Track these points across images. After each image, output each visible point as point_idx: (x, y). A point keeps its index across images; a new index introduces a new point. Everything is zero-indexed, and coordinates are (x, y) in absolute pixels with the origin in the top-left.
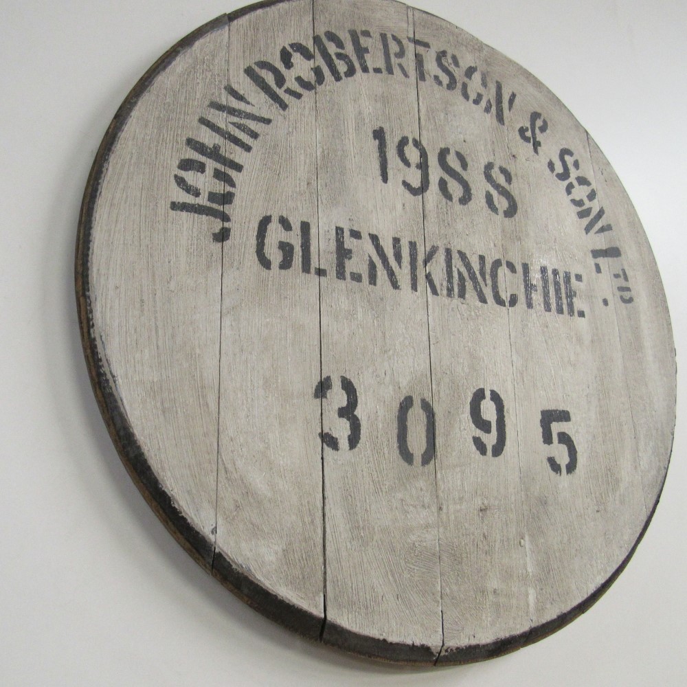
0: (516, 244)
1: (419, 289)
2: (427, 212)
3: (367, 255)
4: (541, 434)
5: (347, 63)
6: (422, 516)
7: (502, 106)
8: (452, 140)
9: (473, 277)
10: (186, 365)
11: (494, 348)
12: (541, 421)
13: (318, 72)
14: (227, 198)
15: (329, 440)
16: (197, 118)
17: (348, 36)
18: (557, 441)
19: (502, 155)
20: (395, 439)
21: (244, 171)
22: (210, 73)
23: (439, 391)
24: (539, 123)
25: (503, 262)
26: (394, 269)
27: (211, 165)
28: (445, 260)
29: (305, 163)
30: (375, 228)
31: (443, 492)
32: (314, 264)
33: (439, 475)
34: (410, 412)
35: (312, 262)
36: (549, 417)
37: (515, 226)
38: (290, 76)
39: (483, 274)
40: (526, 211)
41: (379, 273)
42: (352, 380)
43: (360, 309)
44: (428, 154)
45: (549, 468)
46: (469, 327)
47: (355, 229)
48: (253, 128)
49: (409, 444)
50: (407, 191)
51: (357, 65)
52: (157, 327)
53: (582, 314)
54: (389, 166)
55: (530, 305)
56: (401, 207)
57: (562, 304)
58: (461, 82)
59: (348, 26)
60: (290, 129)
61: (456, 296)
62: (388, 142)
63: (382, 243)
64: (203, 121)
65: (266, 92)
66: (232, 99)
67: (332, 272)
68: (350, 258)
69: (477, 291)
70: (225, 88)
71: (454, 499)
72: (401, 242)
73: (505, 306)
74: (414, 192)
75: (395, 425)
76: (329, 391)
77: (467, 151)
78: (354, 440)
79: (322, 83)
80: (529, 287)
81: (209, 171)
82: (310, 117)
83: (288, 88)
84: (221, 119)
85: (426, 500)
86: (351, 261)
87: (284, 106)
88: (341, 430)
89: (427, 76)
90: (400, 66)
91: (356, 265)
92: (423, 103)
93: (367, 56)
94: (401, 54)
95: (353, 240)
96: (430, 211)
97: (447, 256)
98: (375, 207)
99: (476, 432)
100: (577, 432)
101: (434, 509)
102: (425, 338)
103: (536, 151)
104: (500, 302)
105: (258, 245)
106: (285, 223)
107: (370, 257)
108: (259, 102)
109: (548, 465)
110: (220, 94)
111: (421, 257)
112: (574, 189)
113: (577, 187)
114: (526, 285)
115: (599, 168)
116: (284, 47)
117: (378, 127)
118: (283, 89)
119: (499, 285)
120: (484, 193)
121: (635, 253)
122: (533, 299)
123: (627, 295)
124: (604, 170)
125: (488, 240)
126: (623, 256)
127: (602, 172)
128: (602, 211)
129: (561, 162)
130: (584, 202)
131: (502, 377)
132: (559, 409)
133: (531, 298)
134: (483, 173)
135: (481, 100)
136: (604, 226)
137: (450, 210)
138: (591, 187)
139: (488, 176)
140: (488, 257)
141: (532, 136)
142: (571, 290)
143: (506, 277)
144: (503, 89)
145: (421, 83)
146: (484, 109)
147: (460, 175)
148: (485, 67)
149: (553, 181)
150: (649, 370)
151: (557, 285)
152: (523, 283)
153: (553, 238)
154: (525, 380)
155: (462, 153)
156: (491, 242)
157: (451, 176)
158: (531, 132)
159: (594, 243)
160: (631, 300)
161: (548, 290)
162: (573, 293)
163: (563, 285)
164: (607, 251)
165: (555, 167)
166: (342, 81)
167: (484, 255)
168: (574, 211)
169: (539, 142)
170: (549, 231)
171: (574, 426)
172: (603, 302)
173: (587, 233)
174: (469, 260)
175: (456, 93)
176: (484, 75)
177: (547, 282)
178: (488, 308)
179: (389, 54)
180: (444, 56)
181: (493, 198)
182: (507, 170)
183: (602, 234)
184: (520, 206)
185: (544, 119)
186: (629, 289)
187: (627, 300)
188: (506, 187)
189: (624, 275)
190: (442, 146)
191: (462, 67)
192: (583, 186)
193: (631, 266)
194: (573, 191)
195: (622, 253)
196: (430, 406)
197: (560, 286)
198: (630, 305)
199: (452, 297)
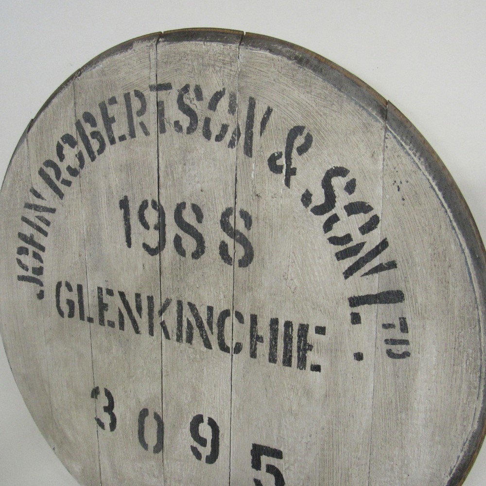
0: (248, 294)
1: (155, 333)
2: (163, 269)
3: (117, 308)
4: (251, 461)
5: (98, 140)
6: (153, 481)
7: (252, 132)
8: (189, 193)
9: (200, 326)
11: (215, 386)
12: (251, 451)
13: (80, 157)
14: (39, 271)
15: (101, 425)
16: (20, 217)
17: (99, 110)
18: (265, 470)
19: (244, 195)
20: (137, 433)
21: (46, 251)
22: (22, 182)
23: (167, 409)
24: (300, 141)
25: (231, 312)
26: (136, 319)
27: (31, 249)
28: (177, 311)
29: (77, 240)
30: (122, 287)
31: (167, 472)
32: (86, 315)
33: (165, 462)
34: (146, 418)
35: (85, 313)
36: (258, 451)
37: (249, 276)
38: (63, 166)
39: (210, 324)
40: (263, 259)
41: (126, 321)
42: (111, 391)
43: (114, 347)
44: (166, 212)
46: (194, 367)
47: (109, 288)
48: (47, 218)
49: (145, 438)
50: (146, 252)
51: (106, 140)
53: (316, 368)
54: (132, 232)
55: (253, 355)
56: (142, 267)
57: (291, 356)
58: (203, 118)
59: (99, 100)
60: (67, 215)
61: (184, 341)
62: (131, 209)
63: (127, 298)
64: (25, 220)
65: (51, 187)
66: (35, 198)
67: (96, 320)
68: (107, 310)
69: (203, 338)
70: (31, 191)
71: (175, 479)
72: (141, 297)
73: (229, 352)
74: (152, 252)
75: (137, 424)
76: (98, 395)
77: (203, 201)
78: (113, 426)
79: (83, 167)
80: (255, 338)
81: (31, 253)
82: (77, 200)
83: (63, 179)
84: (32, 215)
85: (156, 473)
86: (108, 312)
87: (61, 195)
88: (106, 419)
89: (167, 126)
90: (142, 124)
91: (111, 315)
92: (162, 158)
93: (114, 126)
94: (141, 112)
95: (109, 297)
96: (165, 269)
97: (178, 308)
98: (122, 269)
99: (194, 443)
100: (288, 468)
101: (162, 479)
102: (159, 371)
103: (287, 183)
104: (224, 348)
105: (57, 301)
106: (69, 287)
107: (119, 309)
108: (49, 198)
109: (254, 484)
110: (29, 196)
111: (157, 308)
112: (338, 222)
113: (344, 219)
114: (252, 336)
115: (395, 182)
116: (58, 142)
117: (123, 196)
118: (60, 180)
119: (225, 334)
120: (219, 243)
121: (433, 296)
122: (257, 349)
123: (399, 349)
124: (404, 183)
125: (218, 292)
126: (407, 301)
127: (398, 187)
128: (384, 244)
129: (323, 190)
130: (353, 237)
131: (220, 411)
132: (271, 447)
133: (255, 349)
134: (219, 222)
135: (225, 134)
136: (381, 264)
137: (183, 265)
138: (371, 214)
139: (225, 225)
140: (216, 308)
141: (286, 163)
142: (305, 343)
143: (234, 327)
144: (257, 106)
145: (162, 136)
146: (228, 144)
147: (195, 228)
148: (236, 84)
149: (305, 218)
150: (413, 433)
151: (288, 338)
152: (249, 333)
153: (293, 288)
154: (241, 416)
155: (198, 204)
156: (221, 293)
157: (186, 232)
158: (286, 157)
159: (356, 288)
160: (406, 355)
161: (276, 343)
162: (307, 347)
163: (297, 338)
164: (379, 296)
165: (313, 198)
166: (96, 160)
167: (213, 306)
168: (331, 253)
169: (295, 169)
170: (288, 281)
171: (285, 464)
172: (355, 356)
173: (346, 277)
174: (197, 311)
175: (196, 135)
176: (233, 97)
177: (277, 335)
178: (212, 353)
179: (132, 116)
180: (186, 93)
181: (227, 248)
182: (248, 213)
183: (376, 275)
184: (257, 254)
185: (308, 133)
186: (406, 342)
187: (398, 355)
188: (244, 234)
189: (401, 325)
190: (179, 201)
191: (206, 98)
192: (356, 215)
193: (419, 314)
194: (335, 226)
195: (407, 298)
196: (160, 418)
197: (292, 339)
198: (401, 360)
199: (180, 342)
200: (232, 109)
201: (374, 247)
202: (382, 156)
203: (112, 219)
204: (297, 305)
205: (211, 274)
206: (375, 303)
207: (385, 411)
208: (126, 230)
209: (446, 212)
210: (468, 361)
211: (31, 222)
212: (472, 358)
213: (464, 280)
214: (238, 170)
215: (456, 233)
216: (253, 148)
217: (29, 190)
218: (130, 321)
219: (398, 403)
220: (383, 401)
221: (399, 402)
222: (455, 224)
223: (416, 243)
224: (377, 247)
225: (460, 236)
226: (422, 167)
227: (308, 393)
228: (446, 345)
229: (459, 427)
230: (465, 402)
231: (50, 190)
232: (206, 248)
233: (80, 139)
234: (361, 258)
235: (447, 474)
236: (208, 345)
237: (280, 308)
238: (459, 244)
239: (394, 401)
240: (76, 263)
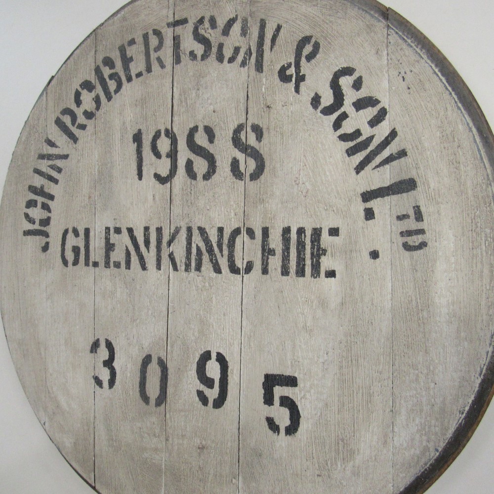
0: (259, 207)
1: (162, 268)
2: (173, 197)
4: (263, 395)
5: (116, 80)
6: (153, 442)
7: (263, 50)
9: (210, 251)
10: (32, 330)
11: (224, 315)
12: (263, 383)
13: (97, 100)
14: (46, 222)
15: (99, 382)
16: (33, 169)
17: (118, 53)
18: (279, 404)
19: (255, 110)
20: (138, 386)
21: (55, 200)
22: (37, 134)
23: (172, 351)
24: (308, 49)
25: (242, 229)
26: (143, 254)
27: (40, 200)
28: (186, 238)
29: (88, 182)
30: (131, 222)
31: (170, 428)
32: (92, 259)
33: (168, 416)
34: (149, 366)
35: (90, 258)
36: (271, 381)
37: (260, 187)
38: (79, 112)
39: (220, 246)
40: (274, 168)
41: (132, 259)
42: (112, 342)
43: (118, 290)
44: (178, 138)
45: (267, 427)
46: (203, 297)
47: (117, 226)
48: (59, 165)
49: (147, 389)
50: (157, 182)
51: (124, 79)
52: (20, 308)
53: (331, 274)
54: (144, 164)
55: (265, 271)
56: (152, 197)
57: (304, 265)
58: (217, 44)
59: (119, 43)
60: (79, 158)
61: (193, 270)
62: (144, 141)
63: (135, 233)
64: (37, 171)
65: (66, 134)
66: (49, 147)
67: (102, 264)
68: (113, 251)
69: (212, 263)
70: (45, 141)
71: (178, 435)
72: (150, 230)
73: (240, 274)
74: (161, 180)
75: (139, 374)
76: (98, 349)
77: (215, 121)
78: (112, 382)
79: (99, 108)
80: (267, 252)
81: (39, 205)
82: (91, 142)
83: (79, 124)
84: (44, 165)
85: (157, 431)
86: (114, 253)
87: (75, 139)
88: (105, 375)
89: (182, 57)
90: (159, 60)
91: (118, 255)
92: (177, 87)
93: (132, 66)
94: (158, 48)
95: (116, 235)
96: (176, 196)
97: (188, 235)
98: (132, 204)
99: (200, 386)
100: (304, 397)
101: (163, 438)
102: (164, 309)
103: (297, 90)
104: (234, 270)
105: (62, 250)
106: (76, 232)
107: (126, 247)
108: (63, 143)
109: (266, 424)
110: (43, 147)
111: (166, 238)
112: (347, 119)
113: (353, 115)
114: (263, 250)
115: (400, 73)
116: (77, 89)
117: (137, 130)
118: (76, 126)
119: (236, 254)
120: (230, 160)
121: (446, 179)
122: (269, 264)
123: (416, 240)
124: (408, 72)
125: (229, 210)
126: (420, 188)
127: (403, 77)
128: (393, 134)
129: (332, 90)
130: (362, 132)
131: (229, 341)
132: (284, 374)
133: (267, 264)
134: (231, 139)
135: (237, 55)
136: (392, 155)
137: (194, 188)
138: (379, 107)
139: (236, 141)
140: (227, 228)
141: (296, 72)
142: (319, 248)
143: (245, 245)
144: (267, 25)
145: (177, 67)
146: (240, 63)
147: (207, 150)
148: (248, 9)
149: (315, 120)
150: (436, 333)
151: (301, 245)
152: (261, 248)
153: (304, 191)
154: (252, 344)
155: (211, 125)
156: (232, 211)
157: (197, 154)
158: (295, 66)
159: (368, 182)
160: (423, 245)
161: (288, 253)
162: (321, 252)
163: (310, 244)
164: (391, 187)
165: (322, 100)
166: (112, 100)
167: (223, 226)
168: (341, 150)
169: (304, 75)
170: (300, 185)
171: (300, 392)
172: (370, 255)
173: (358, 173)
174: (207, 234)
175: (210, 60)
176: (245, 21)
177: (289, 244)
178: (222, 278)
179: (149, 52)
180: (201, 24)
181: (239, 164)
182: (259, 126)
183: (387, 167)
184: (268, 164)
185: (316, 41)
186: (421, 232)
187: (414, 246)
188: (255, 147)
189: (415, 214)
190: (192, 126)
191: (220, 26)
192: (364, 110)
193: (433, 199)
194: (344, 123)
195: (420, 184)
196: (164, 363)
197: (305, 246)
198: (419, 252)
199: (188, 272)
200: (244, 32)
201: (383, 138)
202: (386, 52)
203: (124, 155)
204: (309, 209)
205: (222, 193)
206: (388, 195)
207: (405, 313)
208: (138, 163)
209: (451, 94)
210: (487, 242)
211: (43, 172)
212: (491, 238)
213: (474, 158)
214: (250, 86)
215: (462, 112)
216: (264, 64)
217: (44, 140)
218: (137, 257)
219: (419, 301)
220: (403, 300)
221: (420, 299)
222: (460, 105)
223: (424, 128)
224: (387, 138)
225: (466, 116)
226: (425, 57)
227: (323, 303)
228: (463, 228)
229: (485, 317)
230: (488, 288)
231: (65, 137)
232: (218, 168)
233: (98, 82)
234: (371, 151)
235: (477, 375)
236: (218, 270)
237: (292, 215)
238: (466, 123)
239: (414, 298)
240: (85, 205)
